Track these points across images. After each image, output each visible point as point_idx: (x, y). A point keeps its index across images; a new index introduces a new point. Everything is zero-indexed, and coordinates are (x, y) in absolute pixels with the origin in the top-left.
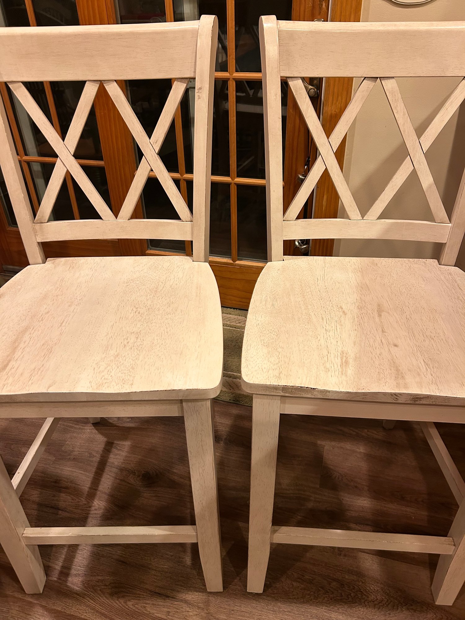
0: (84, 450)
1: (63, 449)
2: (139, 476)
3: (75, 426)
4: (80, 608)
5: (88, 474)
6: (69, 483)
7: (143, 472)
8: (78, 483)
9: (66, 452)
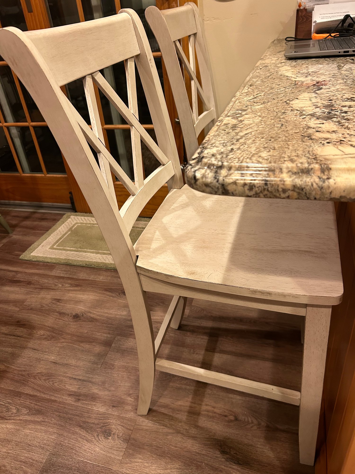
0: (38, 304)
1: (25, 304)
2: (71, 316)
3: (34, 291)
4: (25, 388)
5: (39, 317)
6: (26, 322)
7: (74, 314)
8: (32, 322)
9: (26, 305)
